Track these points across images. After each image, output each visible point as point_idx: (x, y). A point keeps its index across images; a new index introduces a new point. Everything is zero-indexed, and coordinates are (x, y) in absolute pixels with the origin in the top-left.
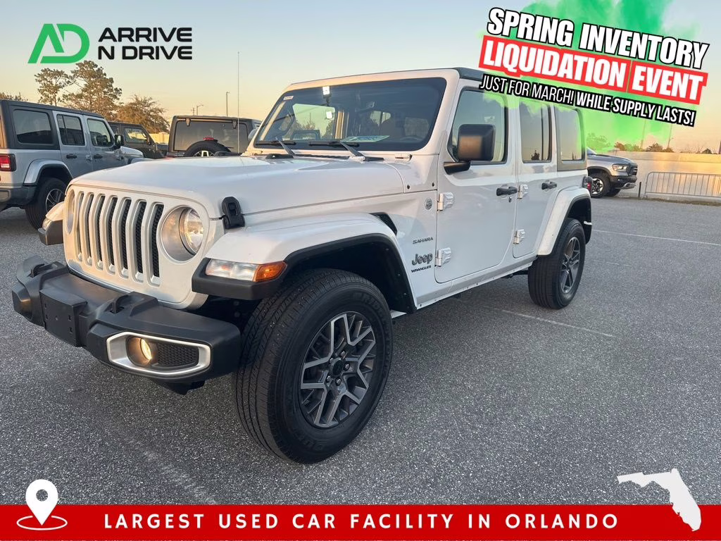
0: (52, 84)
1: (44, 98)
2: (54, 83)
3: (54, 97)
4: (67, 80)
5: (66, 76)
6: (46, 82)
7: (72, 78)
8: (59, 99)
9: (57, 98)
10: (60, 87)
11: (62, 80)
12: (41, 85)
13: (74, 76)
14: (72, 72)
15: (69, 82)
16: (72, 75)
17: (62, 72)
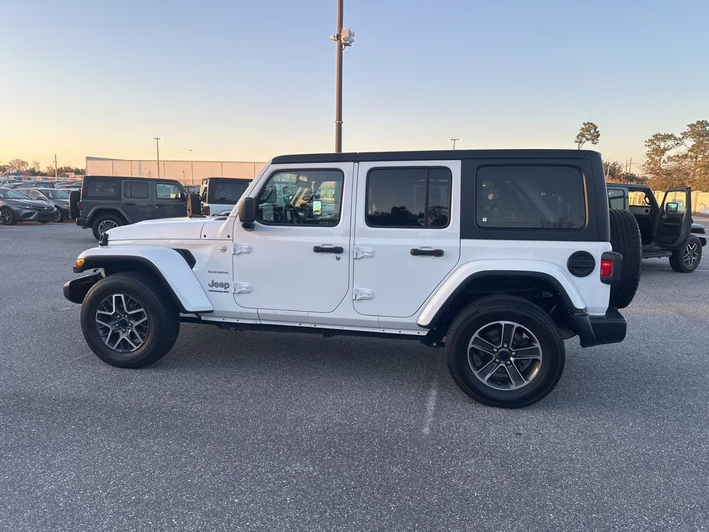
0: (660, 147)
1: (650, 161)
2: (662, 147)
3: (660, 160)
4: (676, 142)
5: (675, 139)
6: (654, 146)
7: (680, 140)
8: (664, 161)
9: (662, 160)
10: (667, 150)
11: (670, 143)
12: (650, 149)
13: (683, 138)
14: (682, 134)
15: (678, 143)
16: (681, 137)
17: (672, 135)
